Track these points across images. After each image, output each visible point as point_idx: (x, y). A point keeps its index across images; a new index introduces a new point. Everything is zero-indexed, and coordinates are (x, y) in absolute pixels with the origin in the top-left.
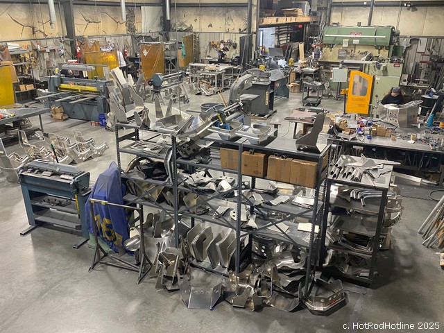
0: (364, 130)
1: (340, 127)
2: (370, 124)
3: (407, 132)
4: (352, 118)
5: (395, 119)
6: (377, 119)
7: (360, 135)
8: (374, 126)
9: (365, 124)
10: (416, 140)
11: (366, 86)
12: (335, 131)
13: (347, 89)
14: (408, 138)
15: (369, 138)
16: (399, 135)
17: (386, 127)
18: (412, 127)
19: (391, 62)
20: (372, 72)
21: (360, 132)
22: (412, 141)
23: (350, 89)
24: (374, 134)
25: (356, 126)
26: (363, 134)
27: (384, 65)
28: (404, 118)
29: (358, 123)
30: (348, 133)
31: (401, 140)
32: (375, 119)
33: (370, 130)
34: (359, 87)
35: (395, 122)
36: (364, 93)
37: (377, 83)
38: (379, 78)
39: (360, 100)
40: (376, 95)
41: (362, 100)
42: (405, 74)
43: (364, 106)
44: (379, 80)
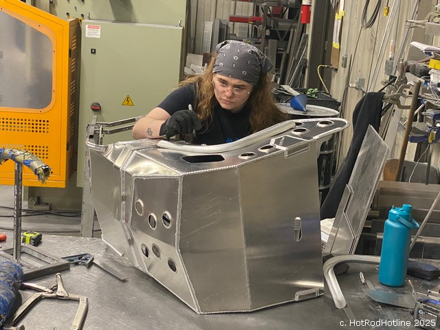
20: (70, 5)
37: (93, 51)
38: (99, 30)
39: (31, 129)
40: (93, 105)
41: (38, 126)
42: (193, 53)
43: (45, 153)
44: (99, 37)
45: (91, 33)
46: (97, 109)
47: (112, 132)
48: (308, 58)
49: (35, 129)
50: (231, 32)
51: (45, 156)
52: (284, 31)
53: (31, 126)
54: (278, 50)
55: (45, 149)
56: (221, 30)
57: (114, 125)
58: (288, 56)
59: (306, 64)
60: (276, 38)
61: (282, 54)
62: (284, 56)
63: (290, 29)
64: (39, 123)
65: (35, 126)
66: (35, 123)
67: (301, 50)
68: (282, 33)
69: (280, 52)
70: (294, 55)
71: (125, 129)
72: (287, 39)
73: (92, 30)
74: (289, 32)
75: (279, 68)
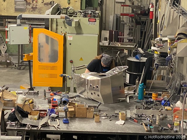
0: (58, 112)
1: (25, 110)
2: (65, 103)
3: (114, 109)
4: (41, 94)
5: (97, 93)
6: (75, 94)
7: (53, 119)
8: (71, 104)
9: (59, 102)
10: (126, 120)
11: (55, 48)
12: (18, 116)
13: (31, 54)
14: (116, 117)
15: (66, 122)
16: (105, 114)
17: (87, 104)
18: (119, 102)
19: (85, 16)
20: (62, 29)
21: (53, 115)
22: (121, 122)
23: (35, 54)
24: (72, 117)
25: (47, 106)
26: (58, 117)
27: (76, 20)
28: (108, 90)
29: (49, 102)
30: (36, 117)
31: (108, 121)
32: (72, 94)
33: (66, 111)
34: (47, 50)
35: (97, 96)
36: (54, 58)
37: (70, 44)
38: (72, 37)
39: (51, 69)
40: (70, 61)
41: (53, 68)
42: (105, 30)
43: (56, 76)
44: (72, 40)
45: (69, 38)
46: (72, 62)
47: (78, 69)
48: (153, 34)
49: (52, 69)
50: (122, 20)
51: (56, 77)
52: (144, 22)
53: (51, 68)
54: (141, 30)
55: (56, 75)
56: (117, 19)
57: (78, 67)
58: (145, 33)
59: (152, 36)
60: (140, 24)
61: (143, 31)
62: (144, 33)
63: (146, 20)
64: (53, 67)
65: (52, 68)
66: (52, 67)
67: (151, 30)
68: (143, 22)
69: (142, 31)
70: (148, 32)
71: (82, 68)
72: (145, 24)
73: (70, 38)
74: (146, 22)
75: (142, 37)
